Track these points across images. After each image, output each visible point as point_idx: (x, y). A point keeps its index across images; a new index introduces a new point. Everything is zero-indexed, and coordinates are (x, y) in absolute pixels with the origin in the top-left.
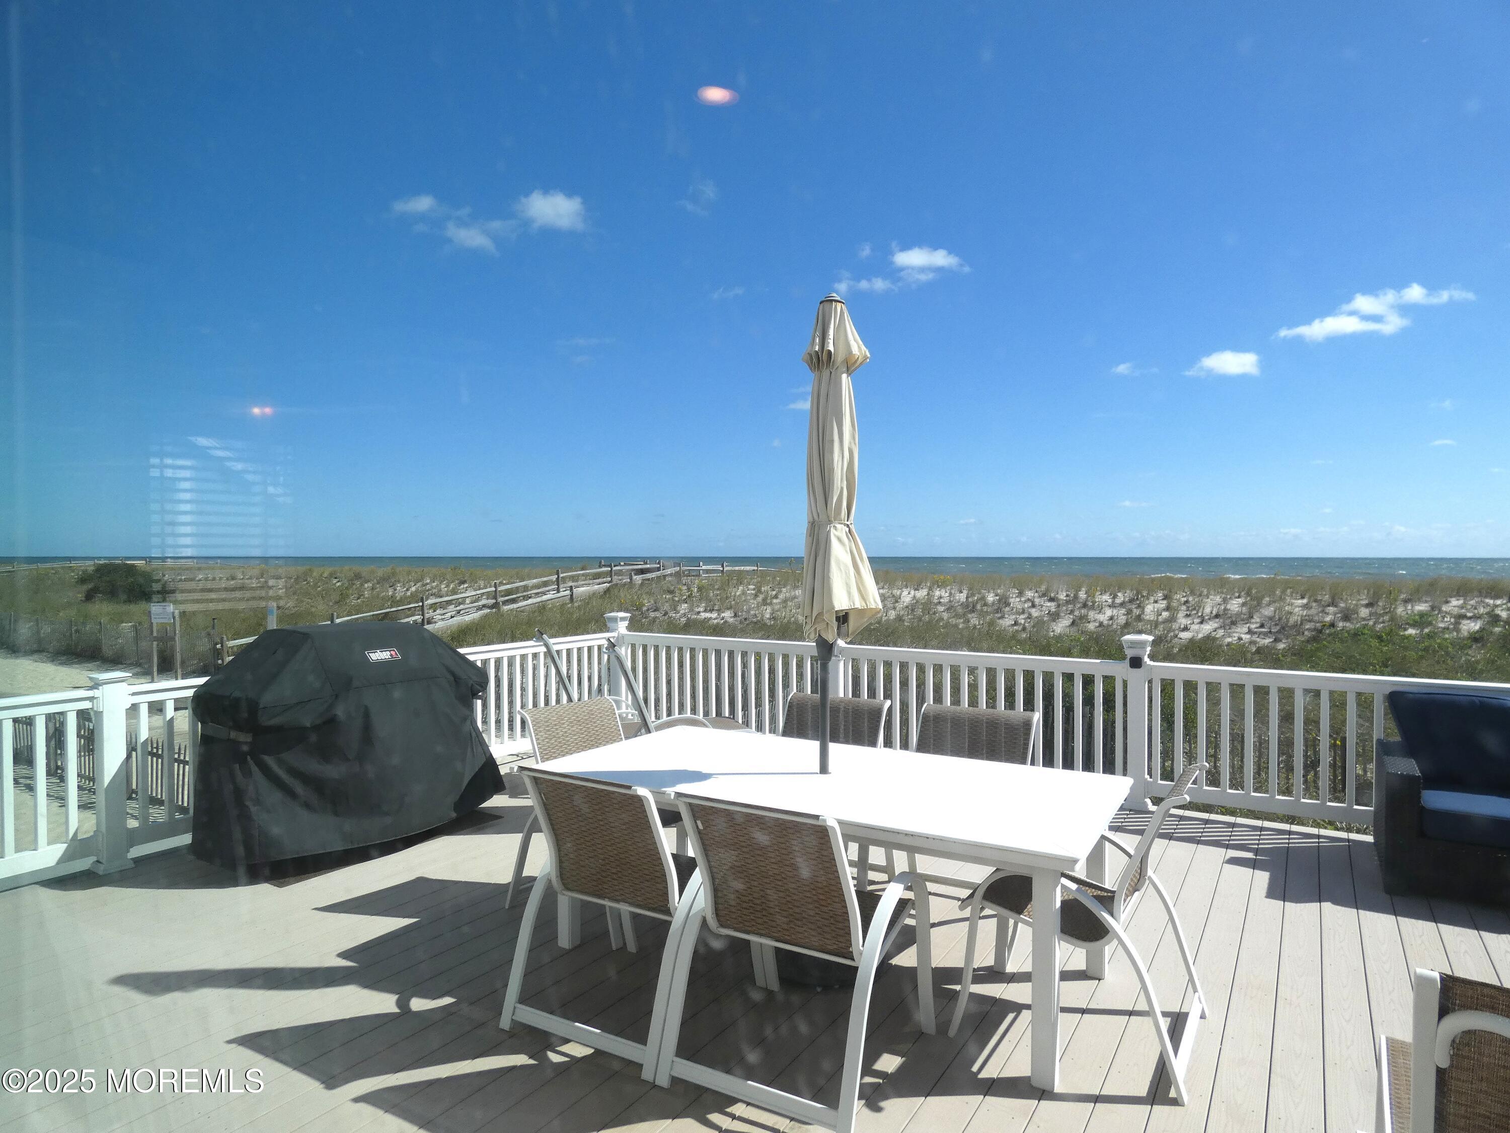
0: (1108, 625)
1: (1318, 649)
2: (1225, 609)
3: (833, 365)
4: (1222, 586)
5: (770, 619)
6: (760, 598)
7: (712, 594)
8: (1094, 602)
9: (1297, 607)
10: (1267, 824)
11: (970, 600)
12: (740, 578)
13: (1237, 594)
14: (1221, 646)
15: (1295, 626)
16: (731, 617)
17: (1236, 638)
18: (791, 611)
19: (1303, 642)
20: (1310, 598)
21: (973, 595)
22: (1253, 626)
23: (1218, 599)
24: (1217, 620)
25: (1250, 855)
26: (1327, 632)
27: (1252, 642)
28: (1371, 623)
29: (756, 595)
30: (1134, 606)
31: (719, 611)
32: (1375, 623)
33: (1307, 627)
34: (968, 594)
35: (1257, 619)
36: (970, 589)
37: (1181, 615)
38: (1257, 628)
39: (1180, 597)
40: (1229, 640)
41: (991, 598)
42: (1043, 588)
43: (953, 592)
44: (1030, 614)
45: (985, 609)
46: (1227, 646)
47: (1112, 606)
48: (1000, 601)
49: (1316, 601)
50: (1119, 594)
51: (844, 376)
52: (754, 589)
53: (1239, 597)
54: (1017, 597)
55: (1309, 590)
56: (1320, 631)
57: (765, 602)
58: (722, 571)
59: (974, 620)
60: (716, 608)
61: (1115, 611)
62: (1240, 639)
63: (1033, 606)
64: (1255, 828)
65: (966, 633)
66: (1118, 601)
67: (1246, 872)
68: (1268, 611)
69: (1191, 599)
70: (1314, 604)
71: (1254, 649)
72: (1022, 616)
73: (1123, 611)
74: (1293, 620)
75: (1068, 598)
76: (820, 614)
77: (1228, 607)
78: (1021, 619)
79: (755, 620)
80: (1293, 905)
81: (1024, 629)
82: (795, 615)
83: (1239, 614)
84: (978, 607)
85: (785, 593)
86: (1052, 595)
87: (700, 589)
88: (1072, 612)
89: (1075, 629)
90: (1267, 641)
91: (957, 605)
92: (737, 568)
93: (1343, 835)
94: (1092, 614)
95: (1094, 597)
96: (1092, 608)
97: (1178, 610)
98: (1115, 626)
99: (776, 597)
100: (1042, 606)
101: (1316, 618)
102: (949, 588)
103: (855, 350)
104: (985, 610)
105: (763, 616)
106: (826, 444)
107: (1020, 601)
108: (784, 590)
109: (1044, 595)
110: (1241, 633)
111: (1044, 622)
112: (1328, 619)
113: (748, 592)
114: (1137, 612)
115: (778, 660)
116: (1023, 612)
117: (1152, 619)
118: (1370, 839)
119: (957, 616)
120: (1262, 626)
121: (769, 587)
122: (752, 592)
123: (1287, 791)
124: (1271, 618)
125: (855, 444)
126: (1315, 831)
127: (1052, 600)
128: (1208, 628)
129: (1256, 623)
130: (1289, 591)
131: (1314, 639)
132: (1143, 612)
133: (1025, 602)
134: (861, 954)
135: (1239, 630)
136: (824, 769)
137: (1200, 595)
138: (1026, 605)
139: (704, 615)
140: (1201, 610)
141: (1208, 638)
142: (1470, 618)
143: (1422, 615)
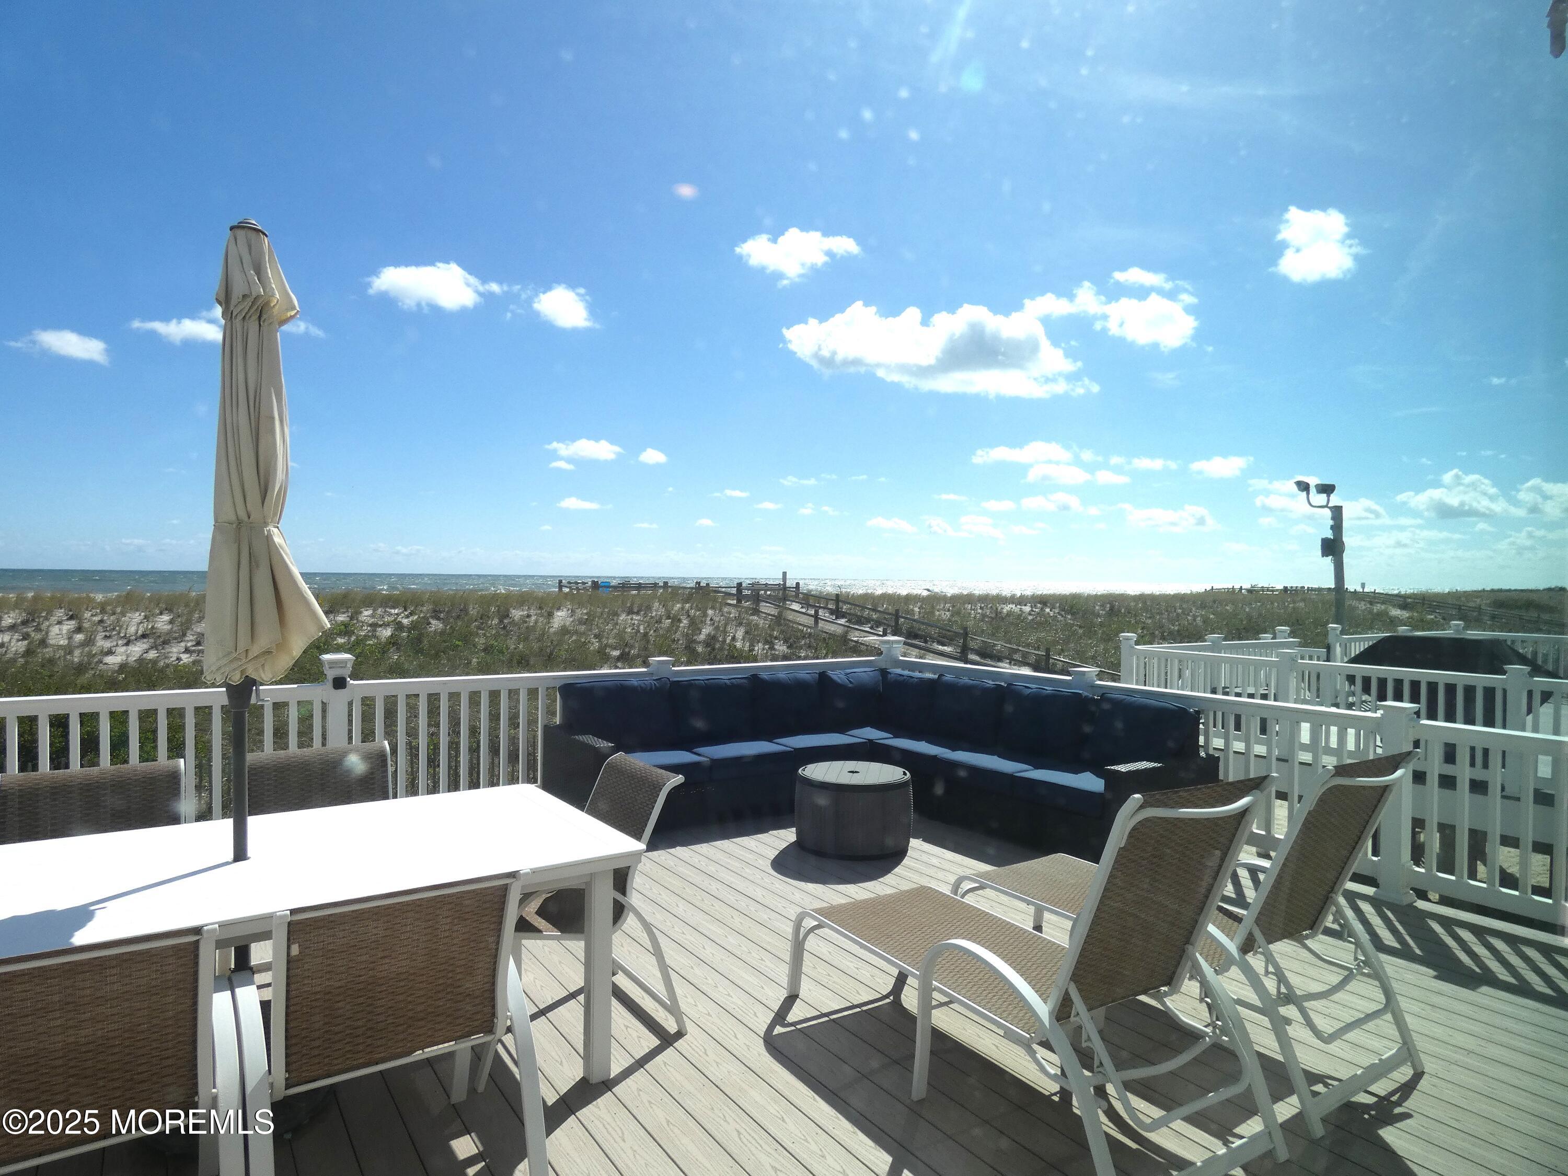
2: (153, 627)
4: (140, 602)
13: (160, 610)
14: (159, 668)
17: (174, 659)
23: (139, 617)
24: (146, 641)
37: (99, 637)
39: (89, 616)
40: (166, 661)
46: (165, 667)
53: (163, 614)
62: (179, 659)
68: (202, 627)
69: (106, 618)
77: (155, 624)
83: (170, 632)
97: (93, 632)
110: (177, 653)
120: (198, 644)
128: (137, 649)
129: (192, 641)
135: (174, 649)
136: (240, 854)
140: (123, 631)
141: (140, 660)
142: (381, 626)
143: (346, 625)
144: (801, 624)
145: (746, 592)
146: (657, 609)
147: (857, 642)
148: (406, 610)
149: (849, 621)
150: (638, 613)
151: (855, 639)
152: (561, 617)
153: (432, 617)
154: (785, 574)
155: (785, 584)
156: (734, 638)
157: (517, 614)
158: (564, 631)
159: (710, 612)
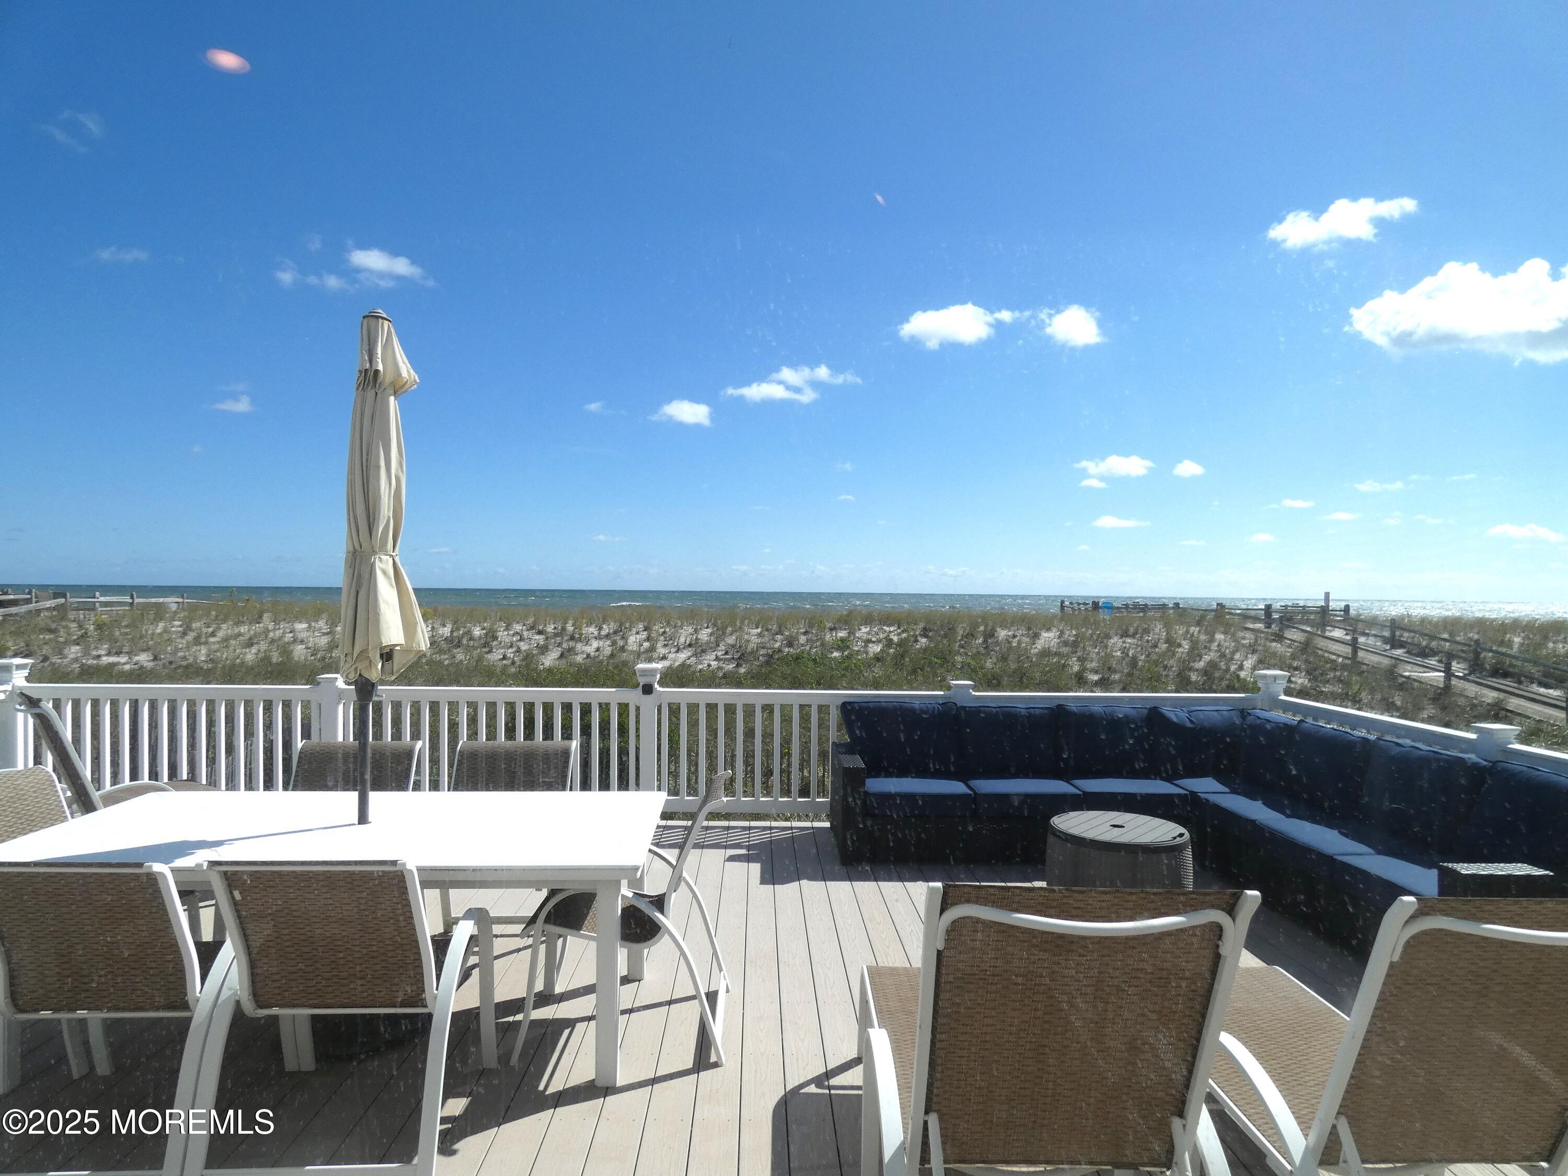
0: (595, 657)
1: (770, 672)
2: (697, 639)
3: (379, 386)
4: (693, 618)
5: (206, 662)
6: (190, 636)
7: (117, 633)
8: (581, 634)
9: (753, 636)
10: (754, 824)
11: (455, 634)
12: (160, 612)
13: (706, 625)
14: (694, 672)
15: (752, 652)
16: (149, 661)
17: (706, 665)
18: (235, 650)
19: (759, 666)
20: (762, 627)
21: (458, 629)
22: (719, 654)
23: (690, 630)
24: (690, 649)
25: (743, 852)
26: (777, 656)
27: (719, 668)
28: (808, 648)
29: (184, 633)
30: (618, 638)
31: (129, 653)
32: (810, 648)
33: (761, 653)
34: (452, 628)
35: (722, 647)
36: (455, 623)
37: (659, 645)
38: (723, 655)
39: (658, 628)
40: (700, 667)
41: (477, 632)
42: (530, 621)
43: (436, 626)
44: (519, 648)
45: (471, 643)
46: (700, 672)
47: (599, 638)
48: (486, 635)
49: (767, 630)
50: (604, 626)
51: (392, 398)
52: (181, 626)
53: (707, 627)
54: (504, 630)
55: (762, 621)
56: (771, 656)
57: (197, 641)
58: (132, 604)
59: (460, 656)
60: (126, 649)
61: (601, 643)
62: (709, 665)
63: (521, 639)
64: (744, 828)
65: (453, 670)
66: (603, 633)
67: (741, 866)
68: (731, 640)
69: (668, 630)
70: (766, 633)
71: (721, 674)
72: (510, 650)
73: (608, 642)
74: (751, 646)
75: (556, 631)
76: (364, 652)
77: (699, 637)
78: (510, 653)
79: (184, 663)
80: (781, 886)
81: (513, 663)
82: (241, 656)
83: (708, 643)
84: (465, 641)
85: (225, 630)
86: (541, 628)
87: (100, 627)
88: (560, 645)
89: (564, 661)
90: (731, 666)
91: (440, 639)
92: (153, 600)
93: (808, 824)
94: (579, 646)
95: (581, 629)
96: (580, 640)
97: (657, 641)
98: (601, 658)
99: (213, 634)
100: (530, 639)
101: (768, 645)
102: (430, 621)
103: (405, 374)
104: (472, 645)
105: (196, 658)
106: (371, 472)
107: (508, 634)
108: (224, 626)
109: (532, 628)
110: (710, 661)
111: (533, 655)
112: (777, 645)
113: (173, 629)
114: (621, 643)
115: (259, 707)
116: (511, 646)
117: (635, 649)
118: (827, 824)
119: (441, 652)
120: (726, 653)
121: (202, 623)
122: (179, 629)
123: (768, 794)
124: (733, 646)
125: (402, 471)
126: (788, 824)
127: (540, 633)
128: (683, 656)
129: (722, 650)
130: (746, 621)
131: (768, 663)
132: (626, 643)
133: (514, 635)
134: (436, 998)
135: (708, 657)
136: (363, 818)
137: (675, 626)
138: (515, 639)
139: (106, 660)
140: (676, 640)
141: (683, 665)
142: (874, 642)
143: (843, 640)
144: (1334, 654)
145: (1276, 616)
146: (1159, 631)
147: (1408, 678)
148: (899, 628)
149: (1408, 652)
150: (1133, 636)
151: (1407, 674)
152: (1049, 638)
153: (921, 635)
154: (1327, 595)
155: (1328, 606)
156: (1241, 667)
157: (1002, 634)
158: (1045, 653)
159: (1219, 637)
